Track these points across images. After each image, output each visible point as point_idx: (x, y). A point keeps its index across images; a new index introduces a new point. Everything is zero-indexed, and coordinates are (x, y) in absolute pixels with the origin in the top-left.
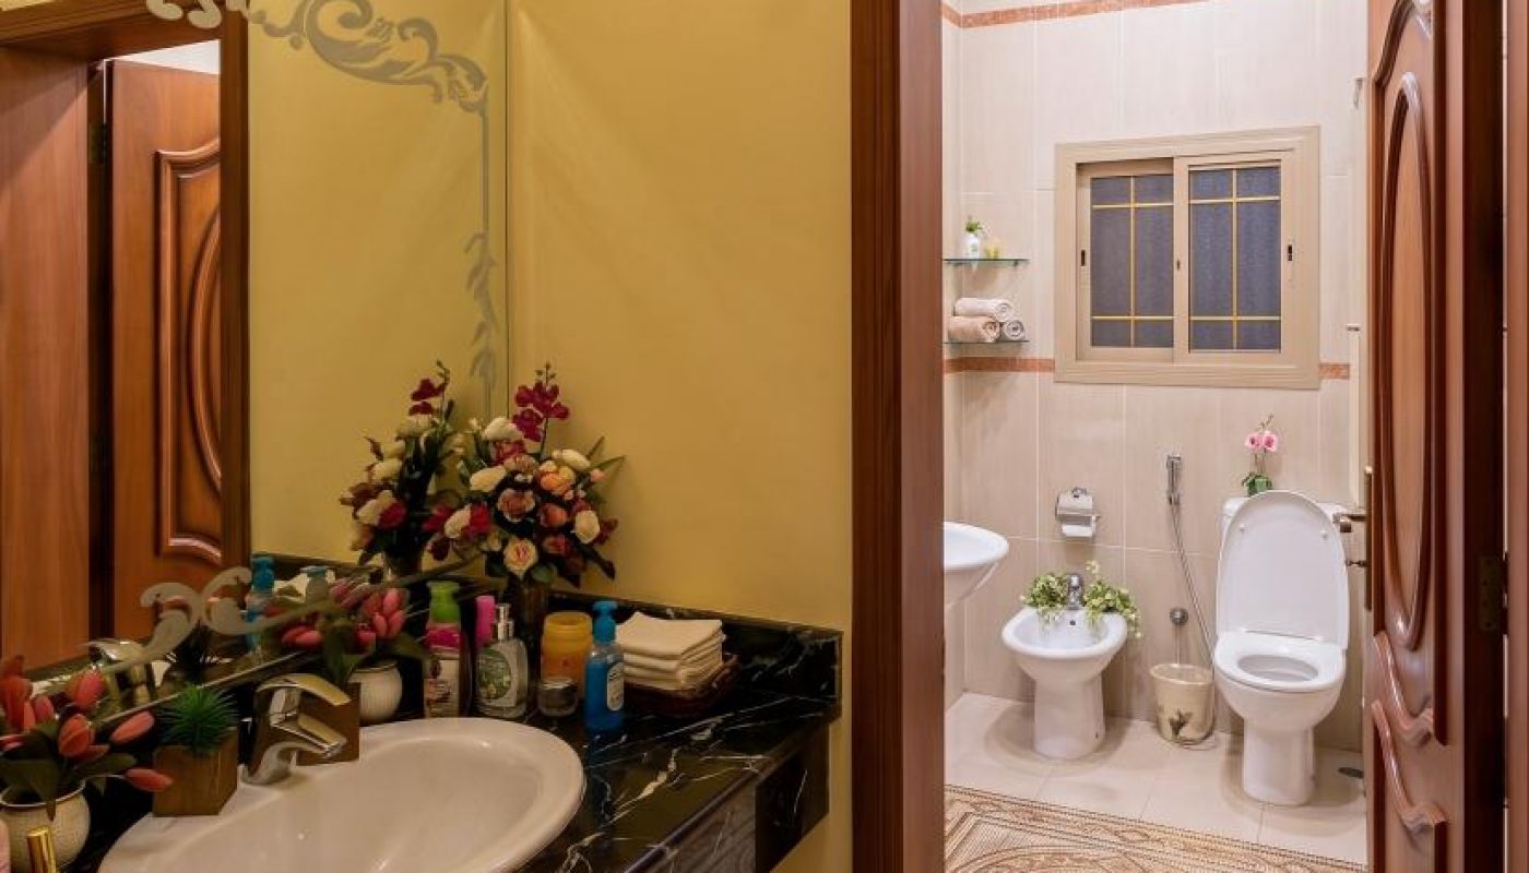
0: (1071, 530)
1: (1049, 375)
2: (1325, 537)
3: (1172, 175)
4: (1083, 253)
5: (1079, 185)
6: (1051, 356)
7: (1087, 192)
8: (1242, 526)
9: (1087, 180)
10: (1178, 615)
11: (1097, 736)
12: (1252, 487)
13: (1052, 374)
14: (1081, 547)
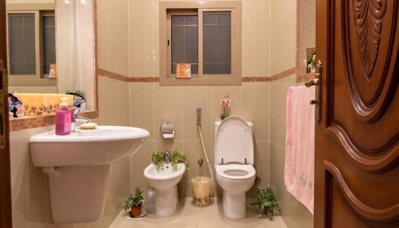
0: (166, 136)
1: (158, 84)
2: (246, 130)
3: (198, 15)
4: (168, 41)
5: (167, 18)
6: (159, 76)
7: (170, 21)
8: (222, 128)
9: (170, 16)
10: (200, 162)
11: (177, 205)
12: (223, 118)
13: (158, 83)
14: (170, 141)
